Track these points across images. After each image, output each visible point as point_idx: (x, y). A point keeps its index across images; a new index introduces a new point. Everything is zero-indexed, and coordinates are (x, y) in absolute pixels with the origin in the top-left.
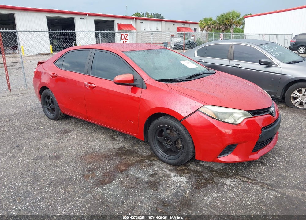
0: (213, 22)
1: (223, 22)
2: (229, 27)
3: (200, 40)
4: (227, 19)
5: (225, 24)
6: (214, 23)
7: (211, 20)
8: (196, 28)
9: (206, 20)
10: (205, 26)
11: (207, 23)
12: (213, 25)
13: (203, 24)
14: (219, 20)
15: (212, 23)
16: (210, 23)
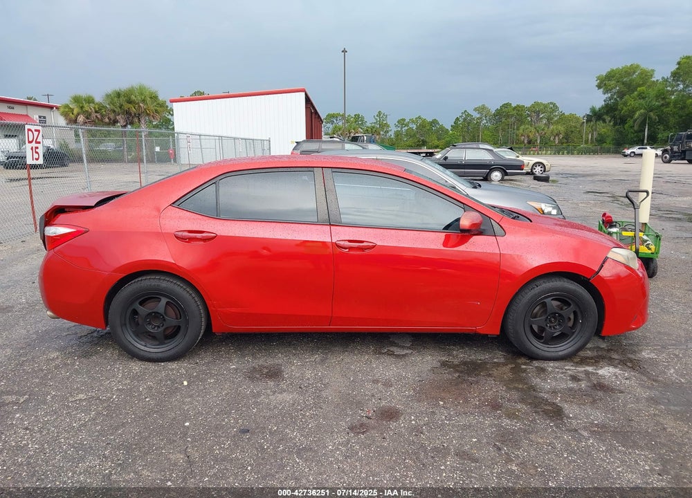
0: (96, 106)
1: (120, 108)
2: (136, 120)
3: (67, 146)
4: (130, 102)
5: (128, 113)
6: (101, 110)
7: (90, 100)
8: (44, 117)
9: (77, 100)
10: (78, 114)
11: (82, 108)
12: (96, 112)
13: (73, 110)
14: (112, 103)
15: (95, 108)
16: (91, 109)
